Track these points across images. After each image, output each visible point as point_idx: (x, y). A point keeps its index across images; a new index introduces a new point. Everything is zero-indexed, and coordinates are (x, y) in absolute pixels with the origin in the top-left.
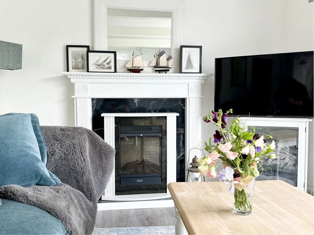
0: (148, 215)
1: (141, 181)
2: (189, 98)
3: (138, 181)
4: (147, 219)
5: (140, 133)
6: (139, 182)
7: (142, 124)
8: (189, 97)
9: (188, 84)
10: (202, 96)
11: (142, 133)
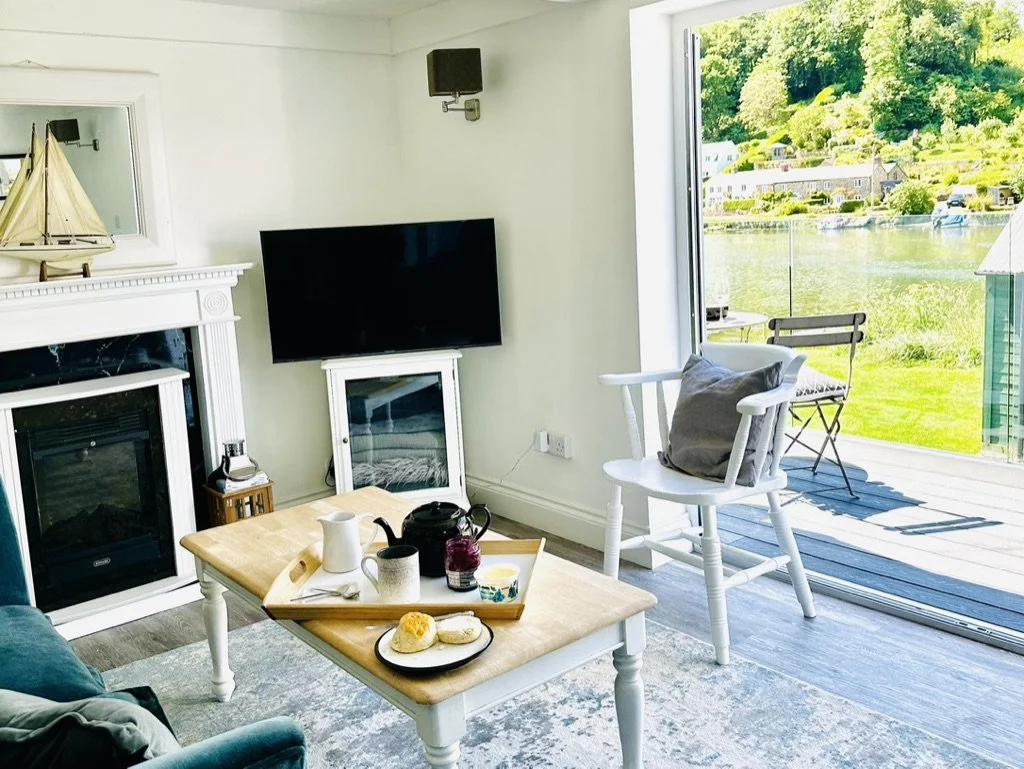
0: (152, 631)
1: (106, 561)
2: (204, 326)
3: (97, 563)
4: (155, 639)
5: (90, 440)
6: (100, 567)
7: (92, 414)
8: (203, 322)
9: (197, 291)
10: (238, 318)
11: (94, 439)
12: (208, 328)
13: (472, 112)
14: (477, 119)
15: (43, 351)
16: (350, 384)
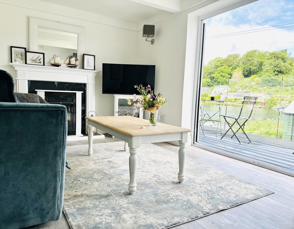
9: (88, 76)
10: (96, 83)
11: (61, 102)
12: (89, 84)
13: (152, 42)
14: (153, 44)
15: (53, 83)
16: (119, 100)
